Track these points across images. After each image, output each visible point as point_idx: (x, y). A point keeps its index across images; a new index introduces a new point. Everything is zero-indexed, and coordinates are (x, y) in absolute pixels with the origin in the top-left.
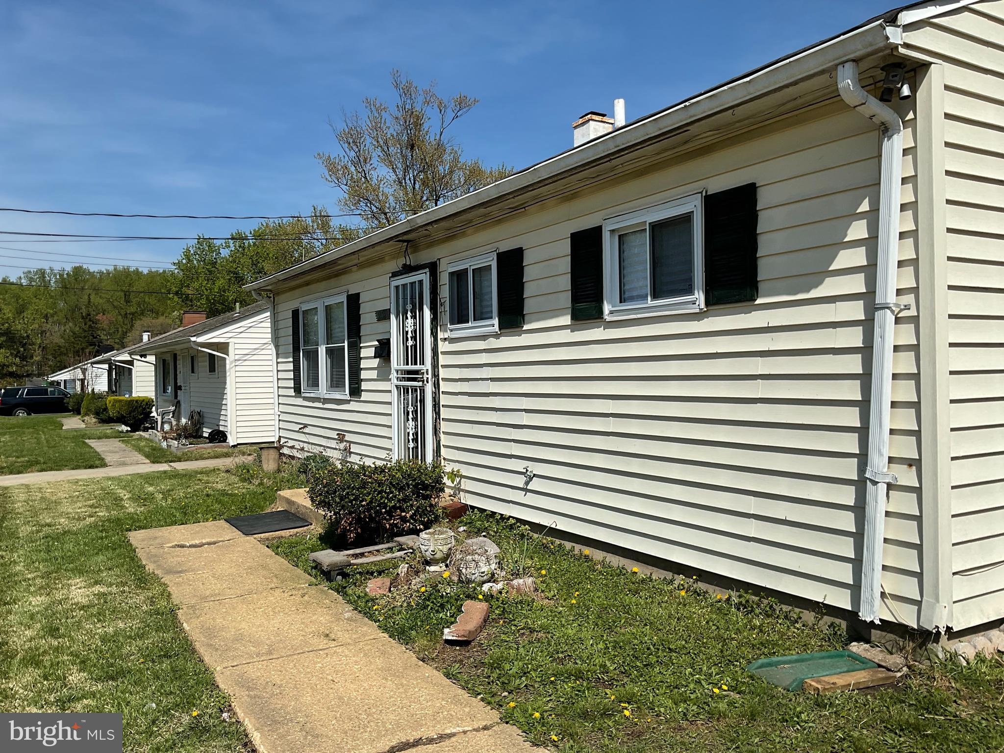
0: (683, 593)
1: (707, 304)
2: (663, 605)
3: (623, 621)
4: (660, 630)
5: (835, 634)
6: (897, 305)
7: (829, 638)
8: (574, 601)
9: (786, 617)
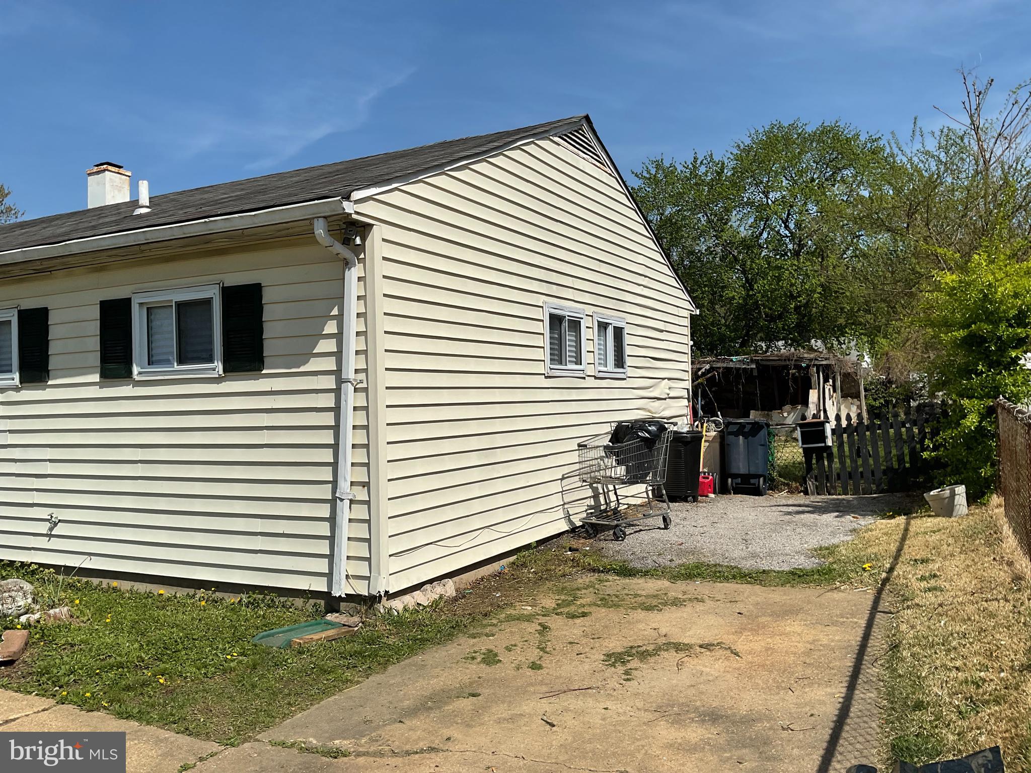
0: (203, 603)
1: (224, 371)
2: (187, 613)
3: (153, 628)
4: (185, 629)
5: (317, 611)
6: (355, 380)
7: (313, 615)
8: (108, 621)
9: (283, 606)
